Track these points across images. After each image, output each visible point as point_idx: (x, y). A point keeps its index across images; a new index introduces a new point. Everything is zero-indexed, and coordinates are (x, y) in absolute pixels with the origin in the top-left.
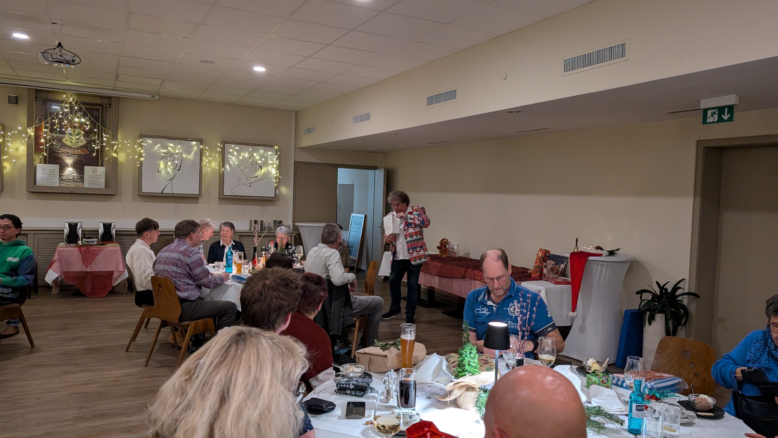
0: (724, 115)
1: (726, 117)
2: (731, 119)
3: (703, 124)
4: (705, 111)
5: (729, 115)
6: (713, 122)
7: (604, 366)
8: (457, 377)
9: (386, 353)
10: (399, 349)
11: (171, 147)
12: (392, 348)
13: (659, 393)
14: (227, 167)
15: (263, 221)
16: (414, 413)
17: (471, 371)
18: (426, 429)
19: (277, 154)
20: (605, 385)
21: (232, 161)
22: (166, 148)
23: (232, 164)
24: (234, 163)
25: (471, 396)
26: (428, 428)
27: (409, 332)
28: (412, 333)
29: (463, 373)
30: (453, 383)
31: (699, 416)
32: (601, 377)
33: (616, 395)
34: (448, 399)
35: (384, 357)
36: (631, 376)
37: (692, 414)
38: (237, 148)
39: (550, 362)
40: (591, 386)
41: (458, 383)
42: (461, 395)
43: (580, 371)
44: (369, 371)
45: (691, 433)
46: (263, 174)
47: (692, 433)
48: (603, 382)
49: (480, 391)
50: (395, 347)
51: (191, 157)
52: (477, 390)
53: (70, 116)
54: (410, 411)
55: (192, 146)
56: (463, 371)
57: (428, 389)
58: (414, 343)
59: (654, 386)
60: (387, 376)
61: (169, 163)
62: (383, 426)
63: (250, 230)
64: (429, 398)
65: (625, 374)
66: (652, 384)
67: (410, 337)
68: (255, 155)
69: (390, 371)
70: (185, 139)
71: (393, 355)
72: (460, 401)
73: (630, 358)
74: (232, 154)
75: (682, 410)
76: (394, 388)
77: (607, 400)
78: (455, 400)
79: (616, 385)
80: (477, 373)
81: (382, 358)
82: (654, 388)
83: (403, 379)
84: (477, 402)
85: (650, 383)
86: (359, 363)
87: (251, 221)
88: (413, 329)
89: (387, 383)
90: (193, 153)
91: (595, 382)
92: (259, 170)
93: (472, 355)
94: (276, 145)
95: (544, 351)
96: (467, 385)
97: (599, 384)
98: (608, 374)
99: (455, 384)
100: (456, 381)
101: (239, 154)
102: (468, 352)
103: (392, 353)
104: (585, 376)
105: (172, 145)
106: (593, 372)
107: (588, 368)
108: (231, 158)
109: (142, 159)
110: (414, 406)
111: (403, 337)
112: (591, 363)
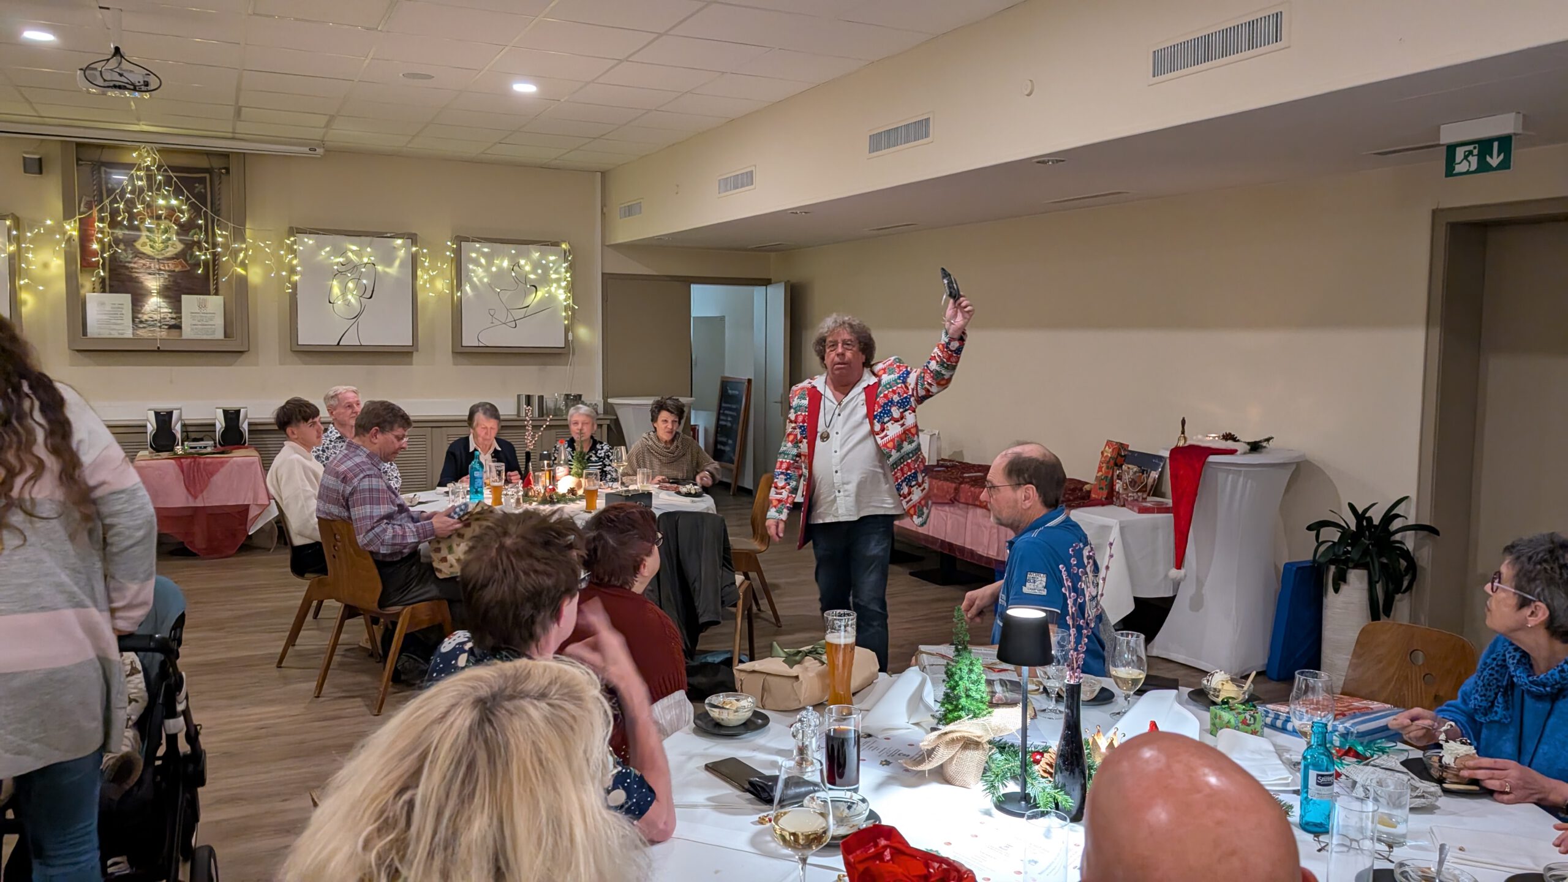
0: (1491, 157)
1: (1494, 161)
2: (1505, 165)
3: (1447, 176)
4: (1451, 149)
5: (1502, 157)
6: (1468, 173)
7: (1246, 687)
8: (945, 719)
9: (796, 670)
10: (823, 663)
11: (353, 252)
12: (810, 660)
13: (1361, 744)
14: (468, 288)
15: (542, 397)
16: (856, 797)
17: (972, 708)
18: (883, 842)
19: (566, 260)
20: (1249, 728)
21: (477, 277)
22: (343, 254)
23: (477, 283)
24: (481, 280)
25: (975, 758)
26: (886, 839)
27: (843, 628)
28: (849, 629)
29: (956, 714)
30: (937, 733)
31: (1447, 792)
32: (1239, 713)
33: (1272, 748)
34: (926, 767)
35: (794, 680)
36: (1304, 710)
37: (1432, 789)
38: (486, 250)
39: (1135, 681)
40: (1220, 732)
41: (946, 733)
42: (952, 758)
43: (1194, 697)
44: (764, 707)
45: (1431, 829)
46: (541, 300)
47: (1434, 829)
48: (1244, 722)
49: (991, 749)
50: (815, 659)
51: (393, 270)
52: (985, 746)
53: (148, 196)
54: (849, 794)
55: (394, 248)
56: (956, 708)
57: (885, 744)
58: (853, 649)
59: (1352, 730)
60: (800, 720)
61: (351, 285)
62: (794, 834)
63: (518, 414)
64: (888, 763)
65: (1292, 706)
66: (1345, 725)
67: (845, 637)
68: (522, 262)
69: (804, 708)
70: (381, 235)
71: (812, 674)
72: (951, 770)
73: (1302, 674)
74: (476, 262)
75: (1412, 781)
76: (814, 745)
77: (1254, 760)
78: (941, 766)
79: (1273, 726)
80: (985, 713)
81: (789, 682)
82: (1352, 733)
83: (832, 728)
84: (985, 771)
85: (1342, 723)
86: (742, 691)
87: (519, 396)
88: (850, 623)
89: (800, 736)
90: (397, 263)
91: (1229, 722)
92: (532, 293)
93: (974, 677)
94: (564, 241)
95: (1121, 661)
96: (964, 737)
97: (1236, 728)
98: (1255, 707)
99: (940, 736)
100: (944, 729)
101: (490, 263)
102: (966, 669)
103: (810, 670)
104: (1208, 710)
105: (354, 248)
106: (1224, 702)
107: (1211, 693)
108: (474, 271)
109: (296, 278)
110: (857, 782)
111: (831, 638)
112: (1220, 682)
